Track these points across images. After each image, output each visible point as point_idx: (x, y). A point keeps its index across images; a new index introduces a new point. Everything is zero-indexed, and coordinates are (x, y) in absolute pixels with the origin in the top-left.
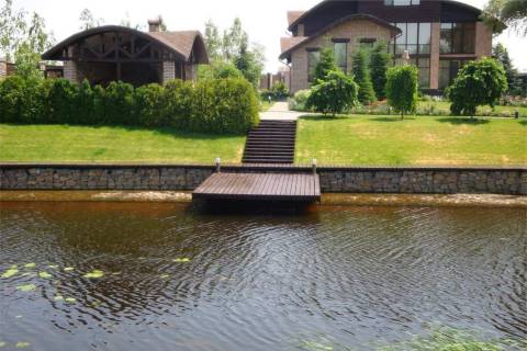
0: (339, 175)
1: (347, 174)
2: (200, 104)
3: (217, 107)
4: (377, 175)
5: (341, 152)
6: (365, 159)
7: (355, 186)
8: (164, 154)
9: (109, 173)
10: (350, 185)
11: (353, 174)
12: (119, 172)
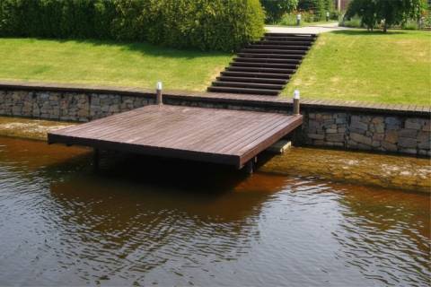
0: (340, 119)
1: (355, 119)
2: (176, 10)
3: (198, 14)
4: (408, 123)
5: (364, 82)
6: (397, 94)
7: (368, 141)
8: (113, 76)
9: (34, 96)
10: (357, 137)
11: (368, 119)
12: (44, 96)
